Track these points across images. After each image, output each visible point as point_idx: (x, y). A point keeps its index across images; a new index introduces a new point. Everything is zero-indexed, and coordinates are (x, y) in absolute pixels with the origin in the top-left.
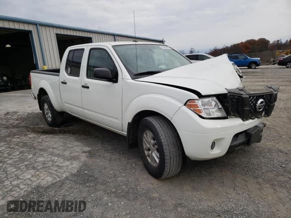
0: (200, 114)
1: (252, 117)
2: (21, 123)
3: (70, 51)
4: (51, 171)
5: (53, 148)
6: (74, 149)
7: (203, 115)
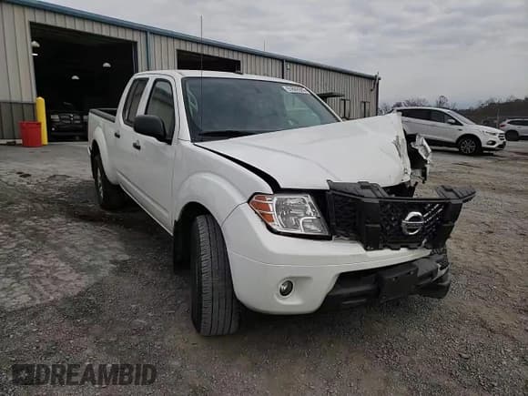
0: (270, 224)
1: (392, 245)
2: (62, 197)
3: (135, 81)
4: (37, 285)
5: (73, 247)
6: (102, 253)
7: (277, 225)
